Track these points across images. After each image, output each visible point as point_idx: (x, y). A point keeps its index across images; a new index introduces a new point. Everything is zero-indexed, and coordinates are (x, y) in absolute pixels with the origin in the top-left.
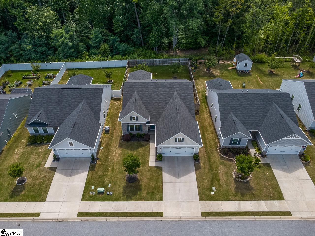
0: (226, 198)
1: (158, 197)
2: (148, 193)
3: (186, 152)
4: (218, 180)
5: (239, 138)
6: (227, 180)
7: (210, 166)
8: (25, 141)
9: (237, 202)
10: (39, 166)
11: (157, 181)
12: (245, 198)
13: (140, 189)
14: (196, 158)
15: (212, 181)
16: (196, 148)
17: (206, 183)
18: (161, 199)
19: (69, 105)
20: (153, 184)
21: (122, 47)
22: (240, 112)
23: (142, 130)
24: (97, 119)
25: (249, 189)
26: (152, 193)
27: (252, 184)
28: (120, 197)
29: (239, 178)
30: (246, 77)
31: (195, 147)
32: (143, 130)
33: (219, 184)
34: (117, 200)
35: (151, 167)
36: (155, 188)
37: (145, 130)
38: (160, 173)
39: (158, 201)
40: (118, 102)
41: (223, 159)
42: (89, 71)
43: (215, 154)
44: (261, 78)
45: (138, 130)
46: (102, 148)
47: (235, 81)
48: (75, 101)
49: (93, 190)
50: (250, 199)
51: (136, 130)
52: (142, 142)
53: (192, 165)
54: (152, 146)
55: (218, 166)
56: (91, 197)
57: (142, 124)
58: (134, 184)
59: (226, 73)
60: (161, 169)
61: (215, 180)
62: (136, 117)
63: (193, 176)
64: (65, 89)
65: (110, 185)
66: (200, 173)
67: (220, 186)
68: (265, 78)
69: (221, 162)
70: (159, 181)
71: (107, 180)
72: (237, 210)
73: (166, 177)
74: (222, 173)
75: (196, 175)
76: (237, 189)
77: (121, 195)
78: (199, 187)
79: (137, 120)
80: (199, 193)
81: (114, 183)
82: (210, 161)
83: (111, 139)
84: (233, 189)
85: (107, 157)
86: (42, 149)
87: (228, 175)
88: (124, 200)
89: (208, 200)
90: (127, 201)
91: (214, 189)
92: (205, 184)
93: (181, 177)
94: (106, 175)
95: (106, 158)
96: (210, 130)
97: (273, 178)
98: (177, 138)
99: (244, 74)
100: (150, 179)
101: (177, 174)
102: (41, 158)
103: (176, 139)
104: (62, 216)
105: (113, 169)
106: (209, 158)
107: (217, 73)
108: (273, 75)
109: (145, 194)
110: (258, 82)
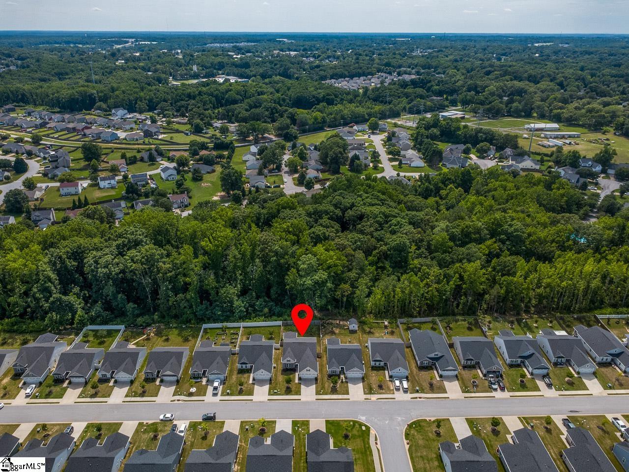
0: (326, 394)
3: (311, 376)
4: (325, 388)
5: (335, 370)
6: (328, 388)
7: (322, 382)
8: (236, 372)
9: (330, 395)
10: (247, 382)
12: (334, 394)
13: (292, 391)
14: (316, 379)
19: (258, 354)
21: (277, 309)
22: (337, 358)
23: (292, 367)
24: (271, 361)
25: (336, 391)
26: (297, 392)
27: (338, 390)
30: (354, 334)
31: (316, 374)
34: (282, 395)
35: (296, 383)
37: (294, 366)
38: (300, 385)
39: (299, 395)
40: (278, 351)
41: (328, 379)
42: (257, 329)
43: (325, 377)
44: (362, 335)
46: (273, 375)
47: (347, 337)
48: (260, 352)
49: (272, 391)
50: (336, 394)
51: (289, 367)
52: (292, 372)
53: (314, 382)
54: (297, 374)
55: (325, 382)
56: (272, 394)
57: (292, 364)
58: (289, 390)
59: (343, 331)
61: (323, 388)
63: (314, 386)
65: (279, 390)
67: (325, 390)
68: (365, 336)
69: (327, 381)
70: (300, 388)
71: (277, 388)
72: (329, 398)
73: (302, 387)
74: (327, 385)
75: (316, 386)
77: (284, 393)
78: (316, 390)
79: (290, 361)
81: (281, 389)
82: (322, 380)
83: (277, 371)
84: (330, 391)
86: (246, 375)
87: (329, 386)
88: (285, 395)
90: (287, 395)
91: (322, 391)
92: (319, 389)
93: (309, 387)
94: (277, 386)
95: (276, 380)
97: (347, 387)
98: (307, 369)
99: (353, 332)
100: (296, 388)
101: (307, 386)
102: (247, 379)
104: (262, 400)
105: (280, 383)
107: (337, 331)
108: (370, 333)
109: (293, 393)
110: (359, 338)
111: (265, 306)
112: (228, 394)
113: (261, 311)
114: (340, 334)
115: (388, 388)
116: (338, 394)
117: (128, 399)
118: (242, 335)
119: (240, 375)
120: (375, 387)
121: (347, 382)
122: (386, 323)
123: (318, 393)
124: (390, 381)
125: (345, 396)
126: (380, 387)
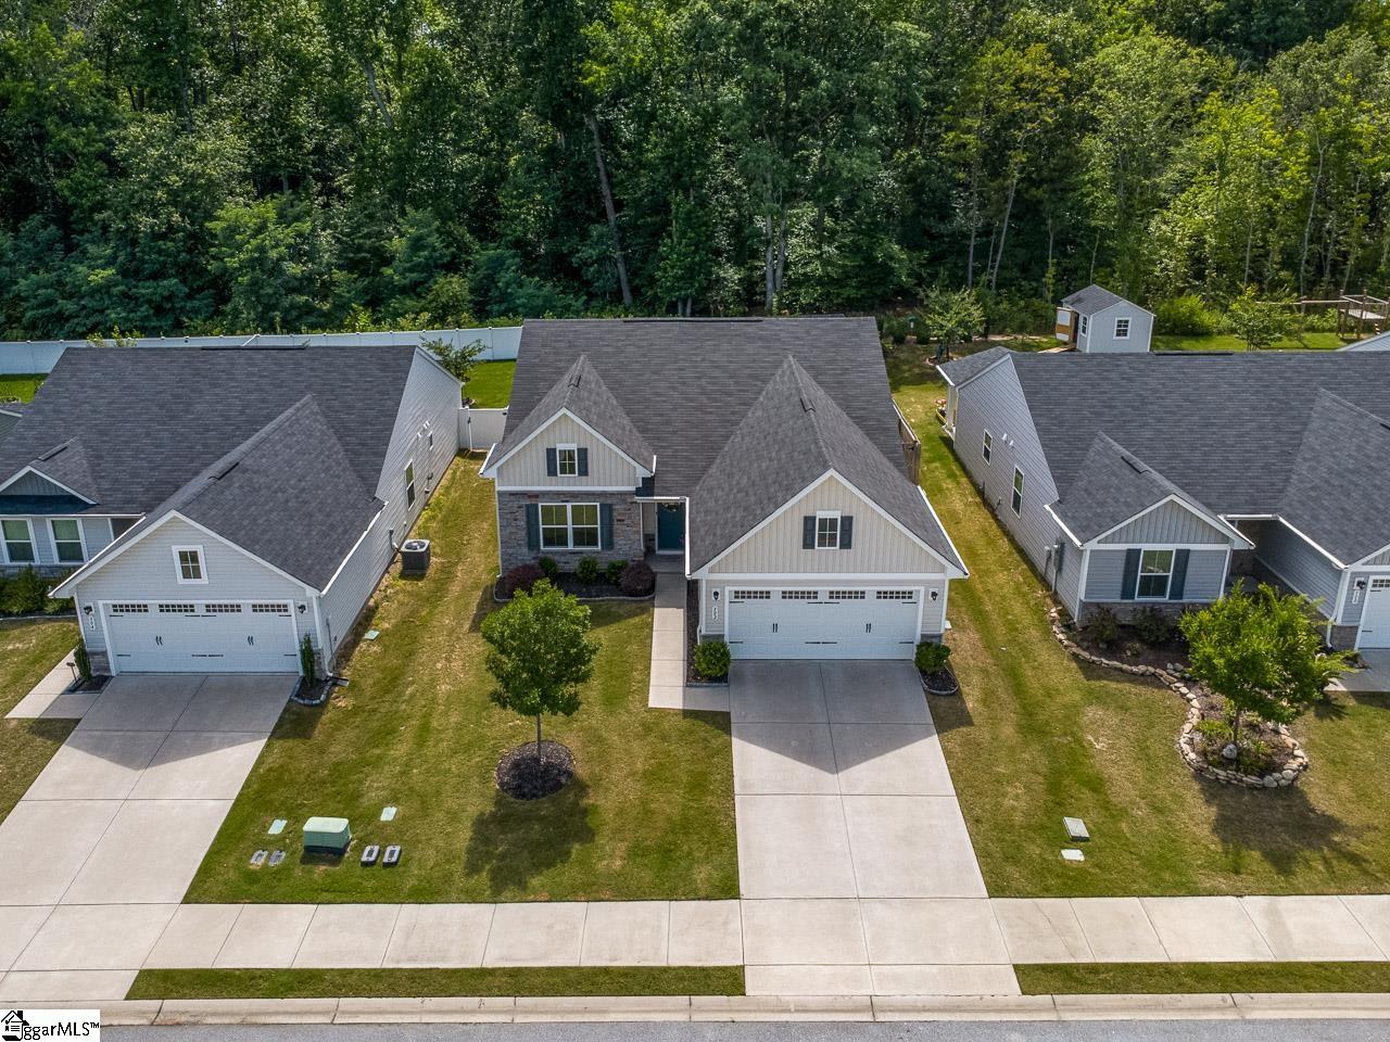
1: (702, 875)
2: (636, 852)
3: (869, 627)
4: (1096, 785)
5: (1173, 547)
6: (1151, 780)
7: (1028, 710)
9: (1256, 904)
11: (698, 785)
12: (1299, 881)
13: (587, 835)
14: (935, 665)
15: (1054, 787)
16: (926, 592)
17: (1017, 800)
18: (728, 889)
19: (227, 418)
20: (670, 804)
22: (1148, 434)
23: (609, 544)
24: (363, 478)
25: (1311, 826)
26: (667, 853)
27: (1322, 802)
28: (448, 878)
29: (1224, 763)
31: (922, 589)
32: (615, 539)
33: (1106, 805)
34: (425, 894)
35: (662, 713)
36: (685, 826)
37: (629, 543)
38: (715, 743)
39: (707, 898)
41: (1099, 678)
43: (1044, 655)
45: (589, 544)
46: (372, 634)
48: (263, 401)
49: (281, 838)
51: (575, 544)
52: (611, 601)
53: (916, 702)
54: (668, 620)
55: (1073, 712)
56: (252, 877)
57: (609, 502)
58: (545, 807)
60: (721, 722)
61: (1069, 781)
62: (578, 449)
63: (926, 758)
64: (221, 353)
65: (388, 814)
66: (972, 746)
67: (1112, 811)
69: (1090, 692)
70: (711, 785)
71: (375, 785)
72: (1266, 955)
73: (754, 762)
74: (1112, 746)
75: (948, 754)
77: (458, 868)
78: (973, 821)
79: (584, 472)
80: (982, 854)
81: (421, 803)
82: (1018, 689)
83: (432, 599)
84: (1204, 831)
85: (396, 678)
86: (20, 642)
87: (1150, 756)
88: (472, 897)
89: (1046, 892)
90: (495, 899)
91: (1076, 827)
92: (1008, 802)
93: (848, 765)
94: (377, 763)
95: (392, 682)
98: (814, 518)
100: (653, 776)
101: (821, 749)
103: (809, 521)
105: (425, 728)
106: (1013, 675)
109: (611, 856)
111: (452, 267)
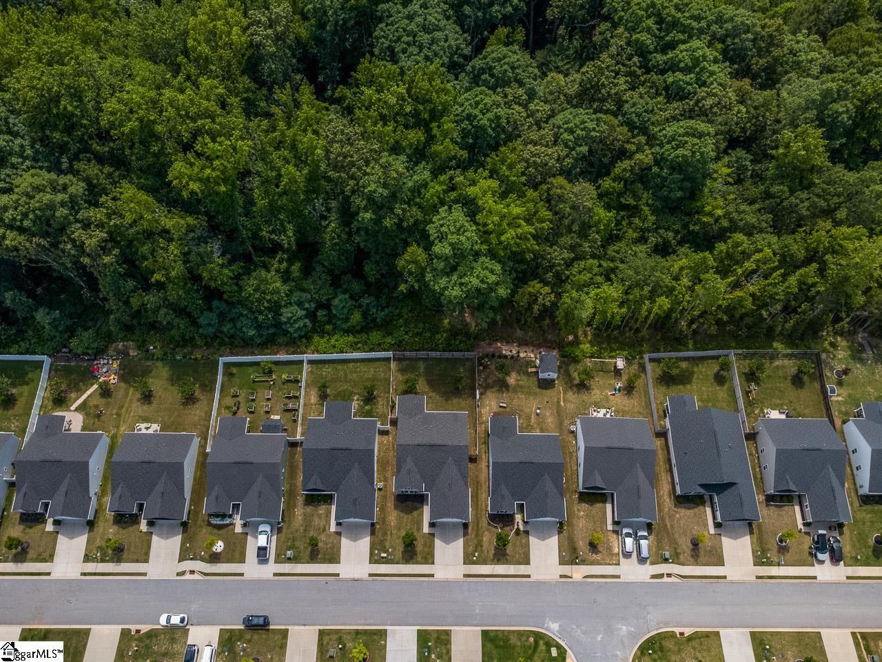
0: (485, 562)
1: (430, 561)
2: (422, 557)
4: (481, 546)
6: (488, 546)
7: (477, 532)
8: (301, 500)
9: (492, 566)
10: (324, 530)
11: (430, 547)
12: (499, 563)
13: (416, 555)
14: (465, 526)
15: (476, 547)
17: (471, 549)
18: (433, 563)
19: (342, 469)
20: (426, 550)
25: (505, 555)
26: (426, 558)
27: (508, 551)
28: (400, 561)
30: (548, 391)
34: (397, 563)
35: (425, 533)
36: (428, 554)
38: (432, 539)
39: (431, 564)
40: (386, 437)
41: (489, 526)
43: (484, 519)
44: (565, 393)
46: (378, 509)
47: (532, 398)
49: (377, 554)
50: (504, 564)
52: (416, 504)
53: (461, 532)
54: (426, 510)
55: (484, 532)
56: (376, 560)
58: (410, 549)
59: (524, 381)
60: (433, 535)
61: (479, 545)
63: (461, 542)
64: (335, 451)
65: (390, 551)
66: (467, 540)
67: (482, 551)
68: (570, 395)
69: (487, 528)
70: (432, 546)
71: (387, 544)
72: (491, 573)
73: (438, 543)
74: (486, 539)
75: (464, 541)
76: (495, 555)
77: (401, 559)
78: (464, 552)
80: (464, 558)
81: (394, 548)
82: (478, 526)
83: (385, 497)
84: (492, 555)
86: (322, 510)
87: (490, 542)
88: (403, 563)
89: (470, 564)
90: (406, 564)
91: (476, 554)
92: (469, 549)
93: (450, 543)
94: (386, 540)
95: (384, 521)
96: (484, 488)
97: (528, 545)
99: (545, 385)
100: (425, 545)
101: (447, 541)
102: (324, 522)
104: (357, 576)
105: (391, 533)
106: (478, 523)
107: (512, 380)
108: (583, 387)
109: (419, 559)
110: (558, 402)
111: (354, 308)
112: (289, 560)
113: (347, 320)
114: (517, 389)
115: (609, 549)
116: (507, 562)
117: (91, 567)
118: (307, 386)
119: (309, 509)
120: (582, 545)
121: (527, 533)
122: (620, 364)
123: (468, 560)
124: (614, 531)
125: (521, 570)
126: (593, 546)
